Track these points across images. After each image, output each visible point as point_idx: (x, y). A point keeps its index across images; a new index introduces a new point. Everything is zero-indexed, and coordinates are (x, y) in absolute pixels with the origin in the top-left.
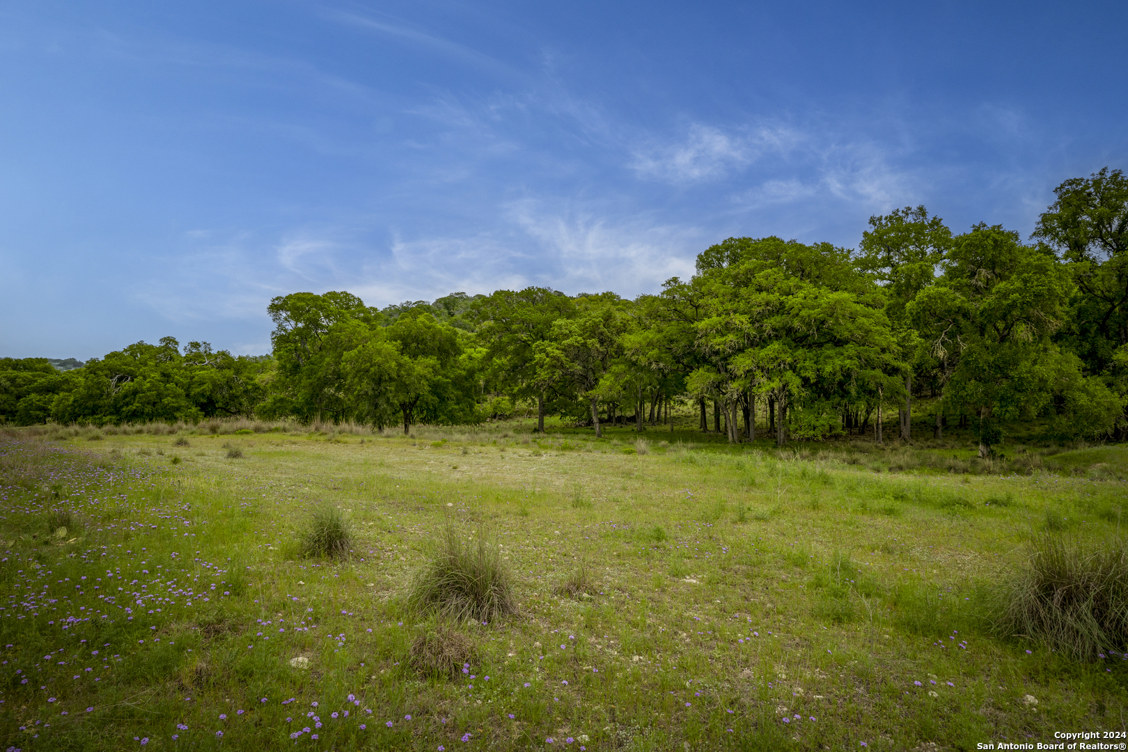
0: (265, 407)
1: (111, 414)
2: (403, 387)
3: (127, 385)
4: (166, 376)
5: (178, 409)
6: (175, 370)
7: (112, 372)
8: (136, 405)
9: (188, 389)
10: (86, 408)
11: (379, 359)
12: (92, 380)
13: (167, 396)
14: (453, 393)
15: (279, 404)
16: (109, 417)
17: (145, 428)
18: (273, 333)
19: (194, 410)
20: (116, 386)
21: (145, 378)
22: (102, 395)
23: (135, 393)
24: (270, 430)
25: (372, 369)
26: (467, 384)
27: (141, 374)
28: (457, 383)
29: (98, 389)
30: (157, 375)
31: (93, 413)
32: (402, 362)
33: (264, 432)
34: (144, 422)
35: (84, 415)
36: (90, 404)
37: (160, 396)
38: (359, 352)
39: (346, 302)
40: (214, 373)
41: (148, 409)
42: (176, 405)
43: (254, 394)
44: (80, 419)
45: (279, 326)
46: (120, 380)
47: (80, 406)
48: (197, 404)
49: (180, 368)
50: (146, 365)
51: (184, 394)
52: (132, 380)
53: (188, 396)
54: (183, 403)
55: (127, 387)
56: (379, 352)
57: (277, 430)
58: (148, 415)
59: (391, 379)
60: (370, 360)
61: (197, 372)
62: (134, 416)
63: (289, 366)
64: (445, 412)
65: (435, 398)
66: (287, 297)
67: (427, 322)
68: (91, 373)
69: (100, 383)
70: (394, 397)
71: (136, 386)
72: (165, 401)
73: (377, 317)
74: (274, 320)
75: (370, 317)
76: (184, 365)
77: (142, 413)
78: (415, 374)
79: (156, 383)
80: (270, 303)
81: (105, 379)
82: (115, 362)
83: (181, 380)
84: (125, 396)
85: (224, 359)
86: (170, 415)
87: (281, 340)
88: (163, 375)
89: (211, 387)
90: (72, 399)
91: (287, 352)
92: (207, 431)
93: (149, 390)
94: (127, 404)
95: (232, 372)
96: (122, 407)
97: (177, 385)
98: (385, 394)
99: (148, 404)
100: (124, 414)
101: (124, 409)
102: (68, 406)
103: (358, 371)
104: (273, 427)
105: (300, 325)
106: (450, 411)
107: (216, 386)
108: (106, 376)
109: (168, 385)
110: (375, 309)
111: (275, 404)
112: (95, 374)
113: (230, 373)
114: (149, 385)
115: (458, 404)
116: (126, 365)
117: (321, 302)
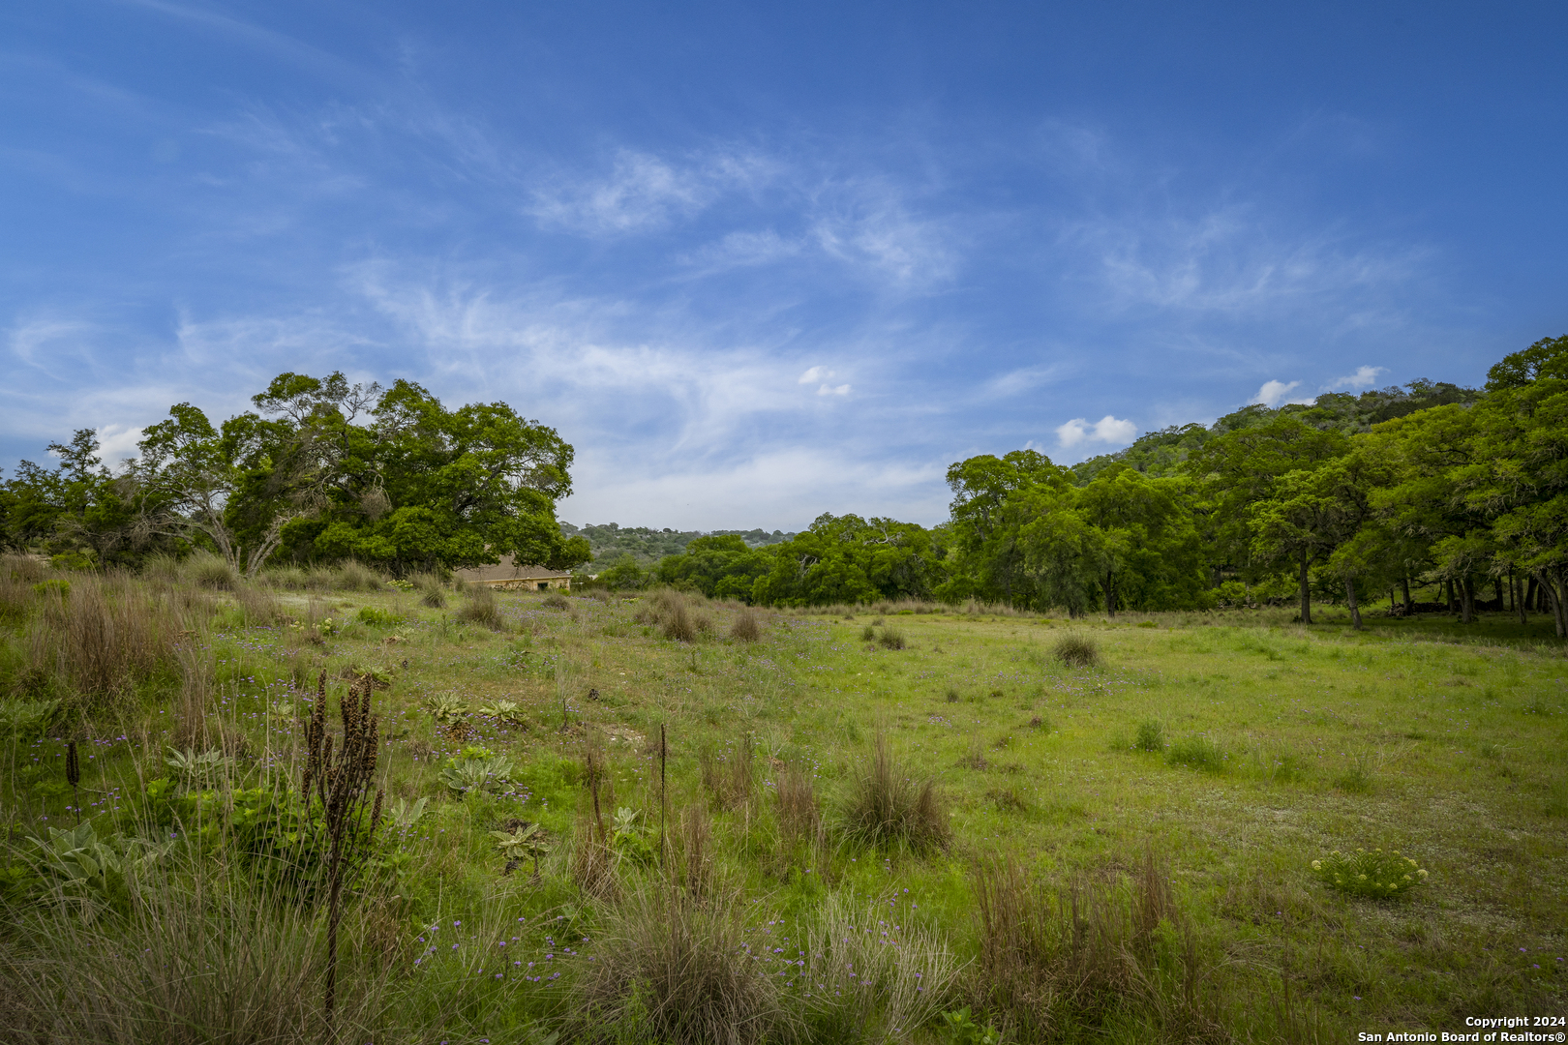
0: (945, 588)
1: (801, 596)
2: (1091, 563)
3: (814, 566)
4: (849, 556)
5: (860, 591)
6: (857, 550)
7: (801, 552)
8: (822, 588)
9: (869, 568)
10: (780, 590)
11: (1059, 532)
12: (784, 563)
13: (850, 577)
14: (1165, 569)
15: (958, 586)
16: (799, 600)
17: (829, 609)
18: (951, 505)
19: (874, 592)
20: (805, 568)
21: (829, 559)
22: (793, 578)
23: (821, 574)
24: (931, 612)
25: (1052, 544)
26: (1185, 558)
27: (826, 556)
28: (1170, 556)
29: (790, 571)
30: (839, 556)
31: (786, 596)
32: (1090, 534)
33: (926, 613)
34: (828, 605)
35: (779, 598)
36: (783, 586)
37: (843, 577)
38: (1037, 523)
39: (1032, 464)
40: (893, 552)
41: (833, 591)
42: (857, 587)
43: (938, 573)
44: (776, 602)
45: (959, 496)
46: (808, 561)
47: (775, 588)
48: (878, 586)
49: (861, 548)
50: (830, 545)
51: (865, 575)
52: (818, 562)
53: (869, 577)
54: (864, 585)
55: (814, 570)
56: (1060, 524)
57: (937, 611)
58: (833, 597)
59: (1077, 555)
60: (1050, 533)
61: (877, 552)
62: (821, 599)
63: (969, 541)
64: (1155, 594)
65: (1140, 576)
66: (965, 463)
67: (1129, 481)
68: (783, 556)
69: (791, 566)
70: (1081, 576)
71: (822, 567)
72: (848, 582)
73: (1068, 477)
74: (953, 490)
75: (1058, 479)
76: (865, 544)
77: (828, 596)
78: (1105, 548)
79: (839, 564)
80: (947, 471)
81: (795, 562)
82: (803, 544)
83: (863, 560)
84: (813, 578)
85: (903, 536)
86: (850, 597)
87: (961, 511)
88: (846, 555)
89: (890, 567)
90: (768, 581)
91: (966, 525)
92: (878, 611)
93: (834, 571)
94: (815, 587)
95: (912, 549)
96: (810, 589)
97: (858, 565)
98: (1070, 573)
99: (833, 586)
100: (812, 597)
101: (812, 591)
102: (766, 589)
103: (1038, 547)
104: (934, 609)
105: (981, 493)
106: (1160, 593)
107: (896, 566)
108: (796, 558)
109: (850, 566)
110: (1065, 468)
111: (955, 585)
112: (787, 556)
113: (909, 551)
114: (833, 566)
115: (1172, 583)
116: (812, 546)
117: (998, 467)
